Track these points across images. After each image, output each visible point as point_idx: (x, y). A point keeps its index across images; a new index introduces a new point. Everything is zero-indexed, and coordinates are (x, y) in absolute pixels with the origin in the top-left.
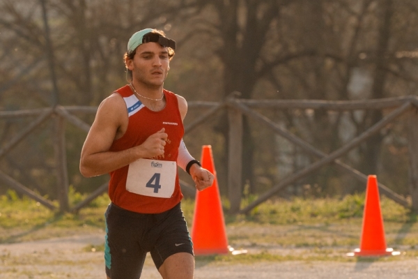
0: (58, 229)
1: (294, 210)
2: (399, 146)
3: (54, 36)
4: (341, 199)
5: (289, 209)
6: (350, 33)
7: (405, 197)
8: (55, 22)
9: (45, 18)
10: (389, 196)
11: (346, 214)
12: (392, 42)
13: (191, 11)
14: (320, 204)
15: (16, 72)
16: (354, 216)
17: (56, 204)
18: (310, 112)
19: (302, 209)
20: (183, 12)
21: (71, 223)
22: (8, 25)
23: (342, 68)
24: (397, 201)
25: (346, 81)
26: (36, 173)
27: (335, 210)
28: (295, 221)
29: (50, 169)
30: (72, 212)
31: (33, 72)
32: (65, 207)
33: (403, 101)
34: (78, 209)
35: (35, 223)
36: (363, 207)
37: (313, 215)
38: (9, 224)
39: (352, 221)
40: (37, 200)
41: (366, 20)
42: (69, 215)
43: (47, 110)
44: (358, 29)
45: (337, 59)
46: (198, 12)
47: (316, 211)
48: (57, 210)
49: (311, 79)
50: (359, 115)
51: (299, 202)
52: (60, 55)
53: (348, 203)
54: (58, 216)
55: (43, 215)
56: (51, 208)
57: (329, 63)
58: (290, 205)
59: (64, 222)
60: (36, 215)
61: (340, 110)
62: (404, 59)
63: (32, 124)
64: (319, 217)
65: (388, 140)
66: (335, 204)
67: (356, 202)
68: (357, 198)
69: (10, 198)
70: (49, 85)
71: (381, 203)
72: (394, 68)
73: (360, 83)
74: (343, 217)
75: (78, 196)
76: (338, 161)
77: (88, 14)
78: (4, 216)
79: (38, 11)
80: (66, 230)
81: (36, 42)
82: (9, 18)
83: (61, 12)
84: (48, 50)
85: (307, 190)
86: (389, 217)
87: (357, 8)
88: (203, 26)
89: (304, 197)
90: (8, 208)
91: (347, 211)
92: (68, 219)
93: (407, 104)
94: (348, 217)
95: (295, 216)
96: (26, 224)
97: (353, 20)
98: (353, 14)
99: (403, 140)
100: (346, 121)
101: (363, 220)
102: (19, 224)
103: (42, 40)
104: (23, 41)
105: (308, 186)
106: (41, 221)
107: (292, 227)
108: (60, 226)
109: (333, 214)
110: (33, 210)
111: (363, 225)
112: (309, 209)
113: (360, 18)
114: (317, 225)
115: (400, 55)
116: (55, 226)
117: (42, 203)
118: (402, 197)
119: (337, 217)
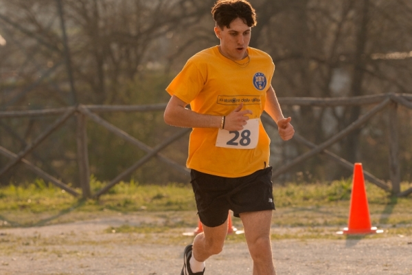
0: (81, 214)
1: (288, 194)
2: (375, 137)
3: (71, 44)
4: (329, 184)
5: (284, 193)
6: (331, 38)
7: (386, 181)
8: (73, 31)
9: (63, 27)
10: (371, 181)
11: (335, 197)
12: (369, 45)
13: (192, 20)
14: (311, 189)
15: (39, 75)
16: (341, 199)
17: (79, 191)
18: (296, 108)
19: (296, 194)
20: (184, 21)
21: (94, 208)
22: (30, 34)
23: (325, 69)
24: (379, 185)
25: (328, 80)
26: (57, 164)
27: (324, 194)
28: (290, 204)
29: (68, 160)
30: (94, 198)
31: (53, 75)
32: (87, 195)
33: (383, 98)
34: (99, 196)
35: (61, 208)
36: (350, 191)
37: (306, 199)
38: (38, 209)
39: (340, 203)
40: (62, 188)
41: (346, 26)
42: (91, 201)
43: (71, 108)
44: (338, 34)
45: (320, 62)
46: (198, 21)
47: (308, 195)
48: (80, 197)
49: (297, 79)
50: (339, 110)
51: (292, 187)
52: (76, 60)
53: (336, 187)
54: (82, 201)
55: (67, 201)
56: (75, 194)
57: (313, 65)
58: (285, 190)
59: (87, 207)
60: (62, 200)
61: (324, 106)
62: (379, 60)
63: (58, 121)
64: (311, 201)
65: (365, 132)
66: (324, 189)
67: (343, 187)
68: (344, 183)
69: (37, 186)
70: (66, 87)
71: (366, 187)
72: (370, 68)
73: (340, 82)
74: (331, 200)
75: (98, 183)
76: (326, 151)
77: (101, 24)
78: (34, 202)
79: (57, 22)
80: (88, 214)
81: (55, 48)
82: (32, 28)
83: (77, 23)
84: (66, 55)
85: (299, 176)
86: (372, 199)
87: (337, 16)
88: (202, 33)
89: (298, 183)
90: (37, 195)
91: (335, 194)
92: (90, 204)
93: (387, 100)
94: (336, 200)
95: (289, 199)
96: (53, 209)
97: (334, 27)
98: (334, 21)
99: (379, 132)
100: (328, 115)
101: (350, 202)
102: (47, 209)
103: (61, 47)
104: (44, 48)
105: (300, 174)
106: (66, 207)
107: (287, 209)
108: (83, 210)
109: (323, 198)
110: (59, 196)
111: (350, 207)
112: (302, 193)
113: (340, 25)
114: (309, 207)
115: (375, 57)
116: (79, 210)
117: (67, 190)
118: (383, 182)
119: (326, 200)
